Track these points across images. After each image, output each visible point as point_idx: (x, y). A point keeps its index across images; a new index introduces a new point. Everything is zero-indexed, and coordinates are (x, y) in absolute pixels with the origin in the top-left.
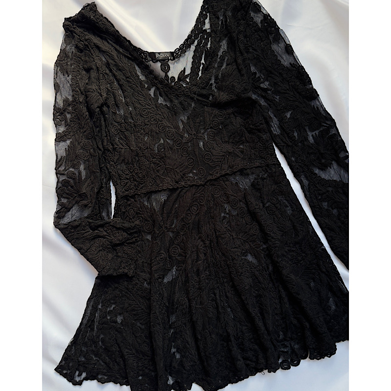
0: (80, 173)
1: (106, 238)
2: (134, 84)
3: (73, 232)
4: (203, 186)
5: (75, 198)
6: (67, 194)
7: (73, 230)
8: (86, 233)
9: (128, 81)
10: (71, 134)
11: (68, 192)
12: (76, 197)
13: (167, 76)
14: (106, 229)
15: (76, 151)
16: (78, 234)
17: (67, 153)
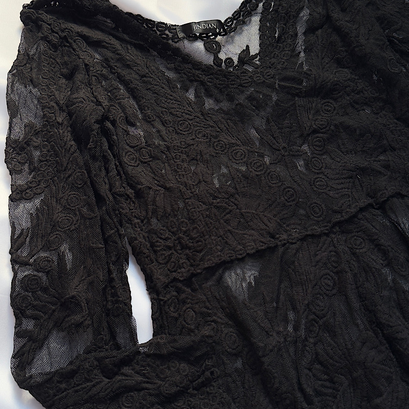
0: (61, 258)
1: (143, 389)
2: (156, 85)
3: (66, 390)
4: (327, 235)
5: (52, 314)
6: (35, 307)
7: (63, 386)
8: (94, 386)
9: (144, 82)
10: (43, 185)
11: (35, 303)
12: (54, 311)
13: (216, 58)
14: (137, 368)
15: (53, 214)
16: (77, 391)
17: (35, 221)
